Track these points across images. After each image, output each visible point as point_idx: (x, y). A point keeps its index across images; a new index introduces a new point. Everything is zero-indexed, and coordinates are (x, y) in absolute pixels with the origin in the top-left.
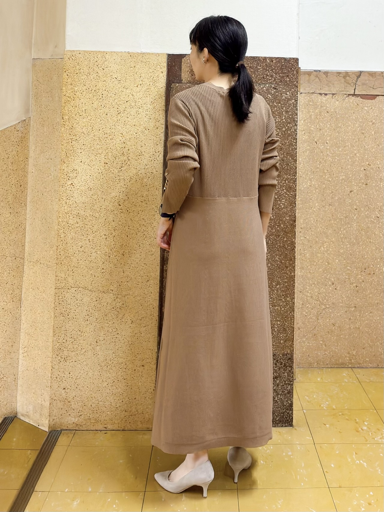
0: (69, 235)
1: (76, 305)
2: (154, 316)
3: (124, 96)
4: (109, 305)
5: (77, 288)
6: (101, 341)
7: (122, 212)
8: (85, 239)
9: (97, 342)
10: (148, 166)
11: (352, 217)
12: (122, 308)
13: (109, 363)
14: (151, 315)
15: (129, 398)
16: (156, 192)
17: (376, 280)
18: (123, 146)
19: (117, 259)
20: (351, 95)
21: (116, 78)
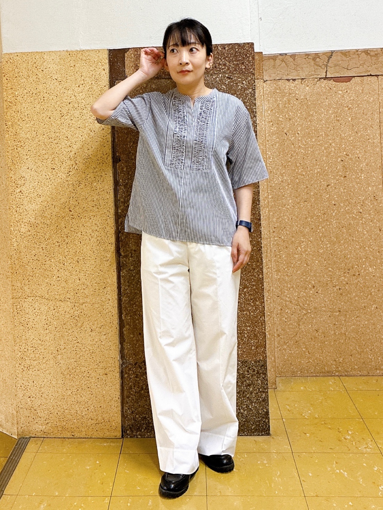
0: (21, 243)
1: (34, 315)
2: (113, 324)
3: (66, 98)
4: (67, 314)
5: (34, 298)
6: (62, 350)
7: (73, 218)
8: (38, 247)
9: (57, 351)
10: (97, 169)
11: (331, 214)
12: (81, 317)
13: (72, 371)
14: (111, 323)
15: (95, 407)
16: (106, 196)
17: (362, 282)
18: (69, 150)
19: (71, 267)
20: (322, 78)
21: (56, 79)
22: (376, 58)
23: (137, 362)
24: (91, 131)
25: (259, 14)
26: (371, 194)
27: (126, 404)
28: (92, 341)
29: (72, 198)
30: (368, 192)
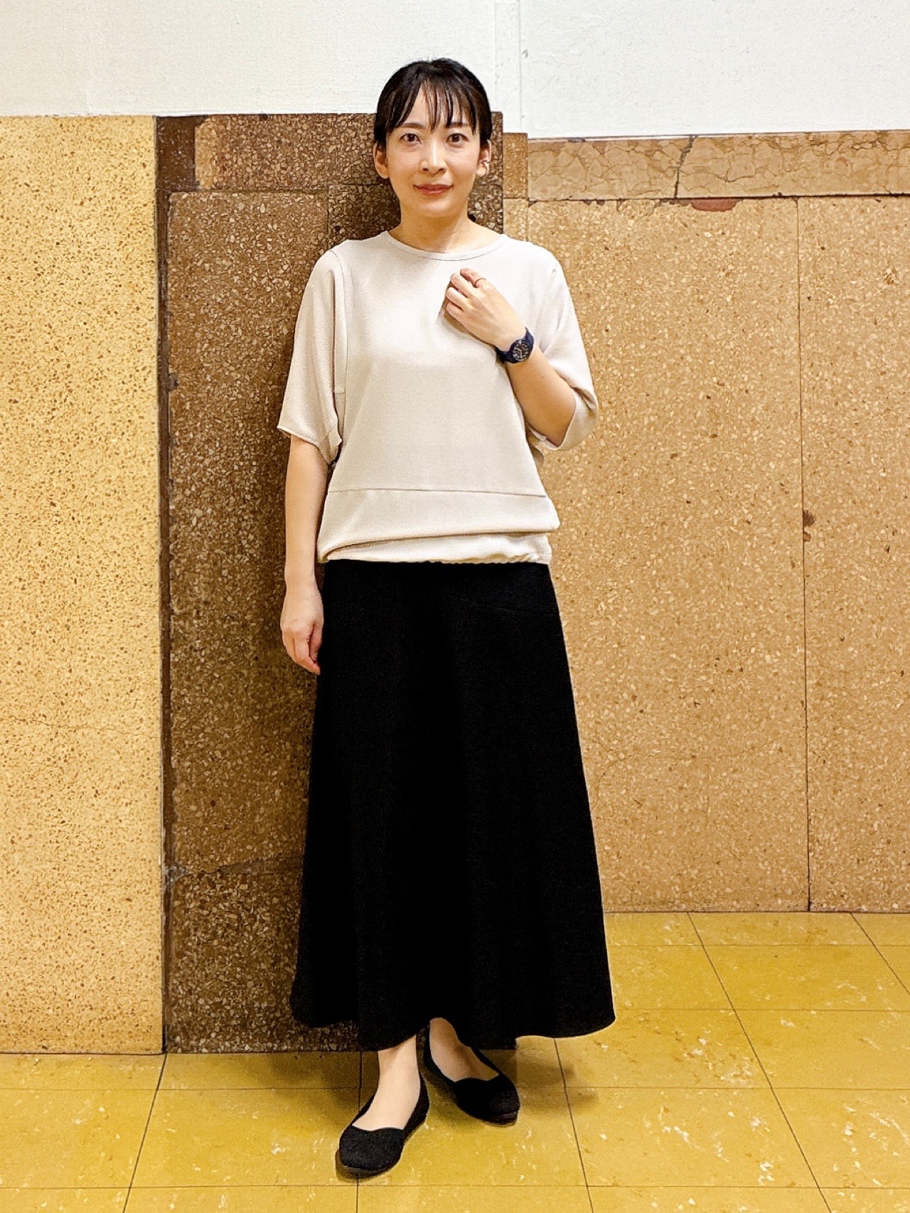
3: (50, 230)
4: (38, 753)
6: (23, 839)
7: (59, 522)
9: (13, 842)
10: (120, 405)
11: (679, 523)
12: (71, 760)
13: (46, 891)
14: (143, 776)
15: (99, 978)
16: (141, 470)
17: (749, 687)
18: (54, 357)
19: (51, 639)
20: (666, 200)
21: (26, 184)
22: (793, 156)
23: (203, 871)
24: (109, 313)
25: (520, 41)
26: (773, 478)
27: (175, 972)
28: (97, 818)
29: (57, 474)
30: (767, 474)
